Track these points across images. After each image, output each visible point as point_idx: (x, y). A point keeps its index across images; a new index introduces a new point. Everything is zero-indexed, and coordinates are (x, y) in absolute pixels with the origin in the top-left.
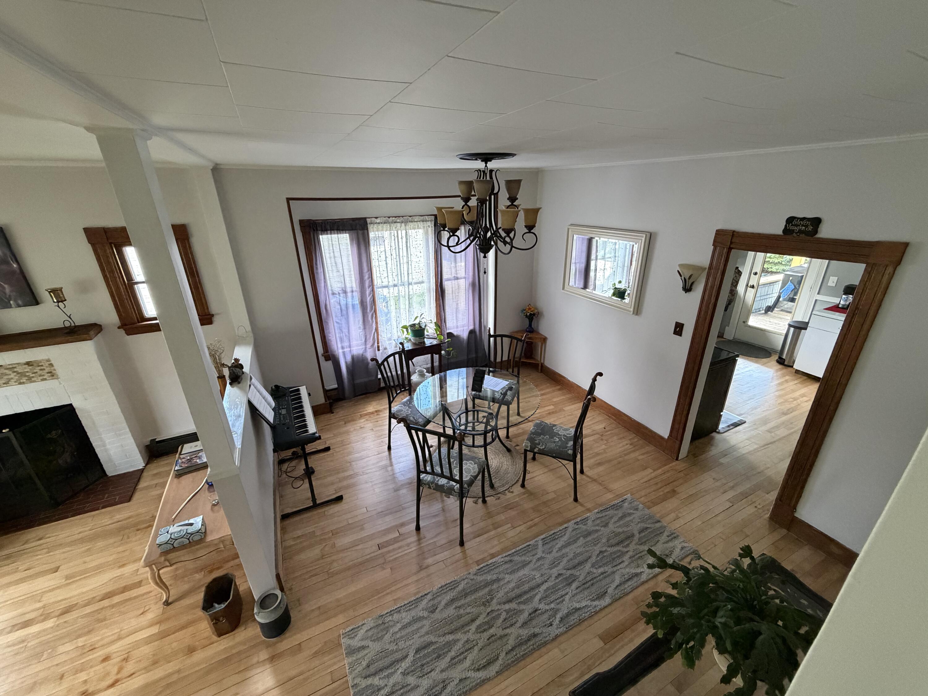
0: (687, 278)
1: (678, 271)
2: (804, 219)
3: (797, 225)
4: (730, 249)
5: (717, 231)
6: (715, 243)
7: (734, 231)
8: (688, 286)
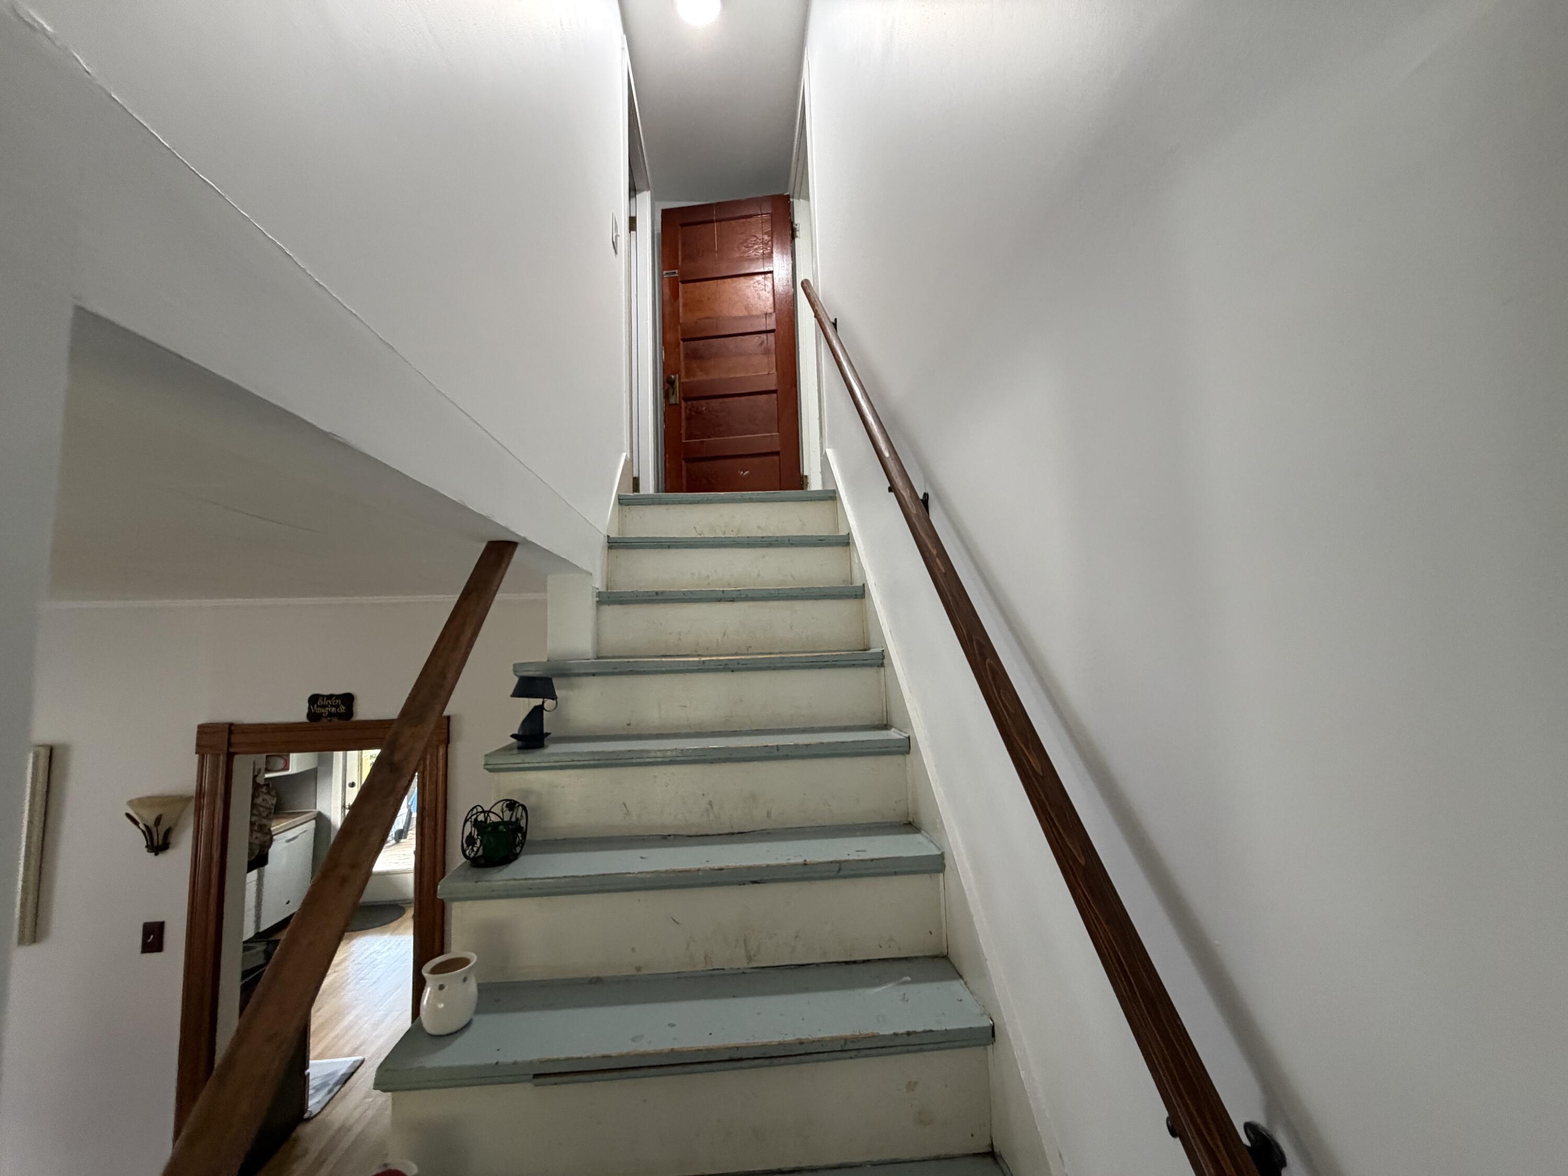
0: (151, 824)
1: (128, 815)
2: (330, 697)
3: (324, 707)
4: (230, 757)
5: (200, 727)
6: (201, 748)
7: (231, 725)
8: (158, 839)
